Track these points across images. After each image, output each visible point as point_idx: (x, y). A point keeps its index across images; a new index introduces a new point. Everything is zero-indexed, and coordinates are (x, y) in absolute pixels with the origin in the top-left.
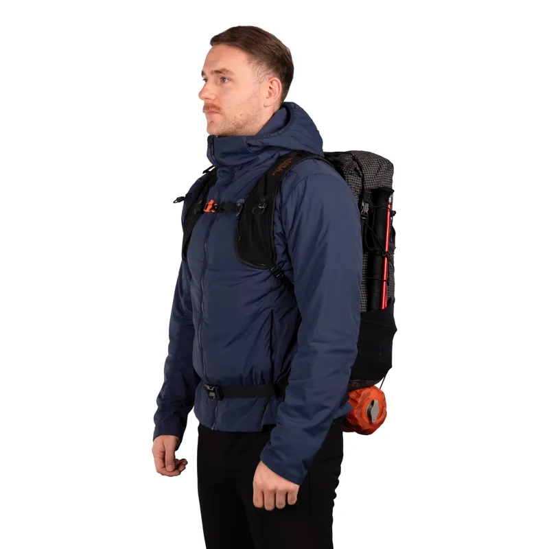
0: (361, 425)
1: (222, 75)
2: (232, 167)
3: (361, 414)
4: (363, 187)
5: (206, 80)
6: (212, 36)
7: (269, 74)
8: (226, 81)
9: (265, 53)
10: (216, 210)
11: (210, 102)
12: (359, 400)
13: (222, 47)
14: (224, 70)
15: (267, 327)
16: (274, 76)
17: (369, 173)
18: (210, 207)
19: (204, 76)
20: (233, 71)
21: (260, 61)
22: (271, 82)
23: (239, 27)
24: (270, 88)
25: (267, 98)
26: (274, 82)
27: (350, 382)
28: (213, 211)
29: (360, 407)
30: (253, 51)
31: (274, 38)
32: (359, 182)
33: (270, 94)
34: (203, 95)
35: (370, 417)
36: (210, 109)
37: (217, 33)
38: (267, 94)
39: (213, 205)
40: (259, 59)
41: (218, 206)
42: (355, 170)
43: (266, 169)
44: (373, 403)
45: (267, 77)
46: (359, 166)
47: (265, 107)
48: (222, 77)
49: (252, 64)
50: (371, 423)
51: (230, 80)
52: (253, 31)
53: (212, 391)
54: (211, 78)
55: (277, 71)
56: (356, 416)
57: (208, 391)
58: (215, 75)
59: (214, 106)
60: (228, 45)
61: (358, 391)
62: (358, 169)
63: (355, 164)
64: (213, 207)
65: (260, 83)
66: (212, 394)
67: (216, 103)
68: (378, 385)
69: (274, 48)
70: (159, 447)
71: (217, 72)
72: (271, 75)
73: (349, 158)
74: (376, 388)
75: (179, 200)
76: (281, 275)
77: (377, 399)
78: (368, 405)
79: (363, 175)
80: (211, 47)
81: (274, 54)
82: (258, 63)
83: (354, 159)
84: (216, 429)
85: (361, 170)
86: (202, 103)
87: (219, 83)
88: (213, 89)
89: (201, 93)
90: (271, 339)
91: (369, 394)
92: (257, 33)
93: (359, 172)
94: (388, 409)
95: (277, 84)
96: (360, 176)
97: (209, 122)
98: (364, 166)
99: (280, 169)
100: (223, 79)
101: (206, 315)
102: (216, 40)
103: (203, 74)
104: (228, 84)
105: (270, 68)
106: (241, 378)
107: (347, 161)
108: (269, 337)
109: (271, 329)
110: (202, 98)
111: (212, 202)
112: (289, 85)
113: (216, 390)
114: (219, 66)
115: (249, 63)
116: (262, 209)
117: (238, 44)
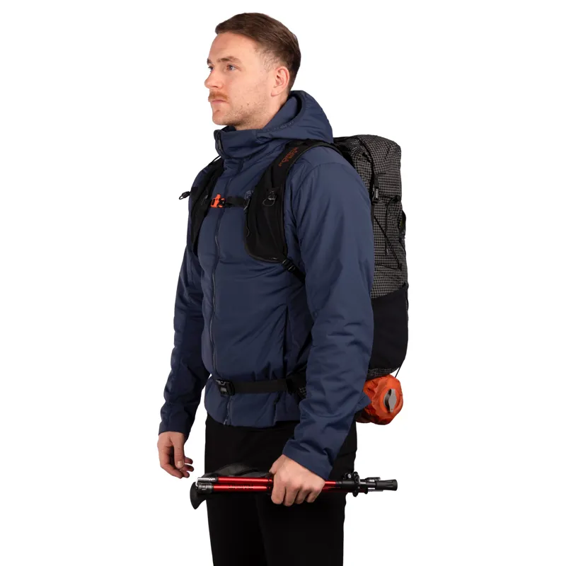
0: (378, 415)
1: (229, 63)
2: (241, 159)
3: (379, 405)
4: (373, 172)
5: (211, 68)
6: (217, 24)
7: (277, 62)
8: (233, 68)
9: (271, 41)
10: (223, 205)
11: (215, 90)
12: (376, 390)
13: (227, 35)
14: (231, 57)
15: (281, 324)
16: (282, 65)
17: (377, 157)
18: (216, 202)
19: (210, 64)
20: (240, 58)
21: (267, 49)
22: (279, 72)
23: (245, 14)
24: (278, 77)
25: (275, 87)
26: (282, 71)
27: (369, 372)
28: (220, 206)
29: (378, 397)
30: (261, 39)
31: (281, 25)
32: (369, 168)
33: (278, 83)
34: (208, 83)
35: (388, 407)
36: (216, 97)
37: (222, 21)
38: (275, 84)
39: (220, 199)
40: (265, 48)
41: (225, 201)
42: (364, 155)
43: (272, 160)
44: (390, 392)
45: (274, 64)
46: (368, 151)
47: (272, 96)
48: (229, 64)
49: (259, 53)
50: (389, 412)
51: (237, 68)
52: (259, 18)
53: (224, 387)
54: (217, 66)
55: (284, 58)
56: (374, 406)
57: (220, 387)
58: (222, 63)
59: (220, 95)
60: (234, 33)
61: (375, 380)
62: (366, 154)
63: (364, 148)
64: (220, 202)
65: (268, 71)
66: (224, 390)
67: (222, 91)
68: (393, 374)
69: (282, 36)
70: (165, 442)
71: (225, 60)
72: (278, 64)
73: (356, 142)
74: (392, 377)
75: (184, 195)
76: (293, 268)
77: (394, 388)
78: (385, 395)
79: (372, 159)
80: (216, 35)
81: (281, 42)
82: (265, 52)
83: (362, 144)
84: (228, 424)
85: (370, 155)
86: (207, 92)
87: (225, 70)
88: (219, 77)
89: (207, 81)
90: (285, 337)
91: (386, 383)
92: (263, 20)
93: (368, 157)
94: (404, 397)
95: (285, 73)
96: (369, 161)
97: (215, 111)
98: (372, 151)
99: (286, 159)
100: (230, 67)
101: (217, 310)
102: (221, 28)
103: (209, 61)
104: (235, 71)
105: (277, 56)
106: (253, 374)
107: (355, 146)
108: (282, 333)
109: (285, 326)
110: (207, 86)
111: (218, 197)
112: (296, 73)
113: (228, 386)
114: (226, 54)
115: (257, 51)
116: (273, 201)
117: (244, 32)
